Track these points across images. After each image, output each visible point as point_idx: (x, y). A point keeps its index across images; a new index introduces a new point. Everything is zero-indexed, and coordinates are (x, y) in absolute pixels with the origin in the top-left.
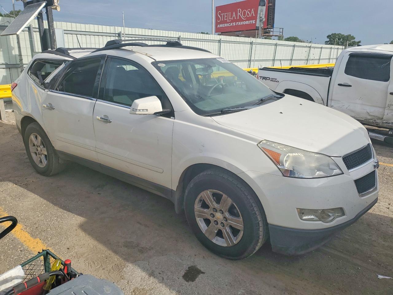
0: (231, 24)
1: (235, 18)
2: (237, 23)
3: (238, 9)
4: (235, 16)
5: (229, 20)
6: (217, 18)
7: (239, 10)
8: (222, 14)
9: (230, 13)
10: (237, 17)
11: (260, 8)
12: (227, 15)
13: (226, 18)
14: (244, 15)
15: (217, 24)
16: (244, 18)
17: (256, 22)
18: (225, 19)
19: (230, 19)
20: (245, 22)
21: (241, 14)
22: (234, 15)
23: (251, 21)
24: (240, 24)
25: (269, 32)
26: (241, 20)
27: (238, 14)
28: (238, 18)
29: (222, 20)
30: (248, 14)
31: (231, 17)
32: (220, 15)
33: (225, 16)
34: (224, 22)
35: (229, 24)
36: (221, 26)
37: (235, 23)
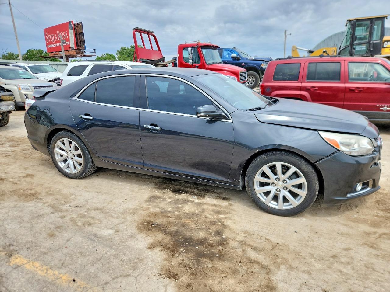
0: (56, 46)
1: (57, 40)
3: (58, 32)
4: (56, 38)
5: (54, 41)
6: (46, 39)
8: (49, 36)
9: (53, 35)
10: (58, 38)
11: (70, 30)
12: (51, 37)
13: (52, 39)
15: (47, 44)
17: (69, 43)
18: (51, 41)
23: (67, 42)
25: (83, 52)
27: (58, 36)
28: (59, 40)
30: (64, 36)
31: (54, 39)
32: (47, 36)
33: (51, 38)
34: (51, 43)
35: (54, 44)
36: (50, 46)
37: (57, 44)
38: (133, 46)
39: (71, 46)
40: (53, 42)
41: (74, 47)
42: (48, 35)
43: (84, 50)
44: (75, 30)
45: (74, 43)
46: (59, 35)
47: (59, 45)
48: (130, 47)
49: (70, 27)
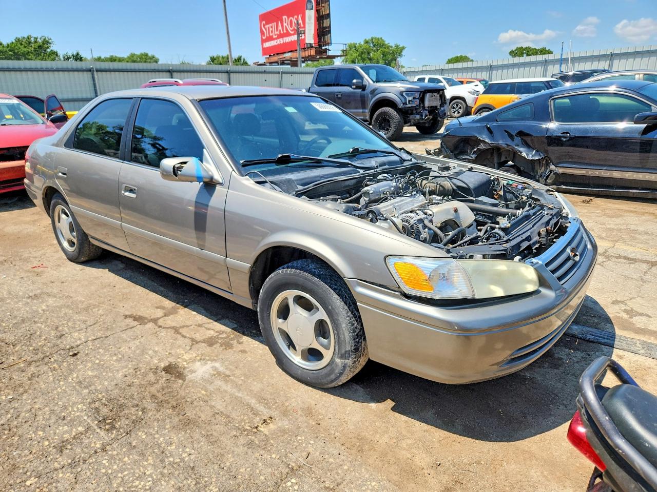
0: (278, 43)
1: (282, 32)
2: (285, 39)
3: (284, 17)
5: (275, 35)
6: (262, 33)
7: (285, 19)
8: (267, 26)
9: (275, 23)
10: (283, 31)
11: (307, 12)
12: (272, 27)
13: (272, 32)
14: (291, 26)
15: (263, 41)
16: (292, 31)
17: (305, 36)
18: (271, 34)
19: (276, 33)
20: (292, 36)
21: (288, 24)
22: (280, 28)
24: (287, 41)
26: (288, 34)
27: (285, 25)
28: (285, 31)
29: (268, 35)
30: (295, 25)
31: (277, 30)
32: (264, 27)
33: (271, 29)
34: (270, 39)
35: (276, 41)
36: (267, 45)
37: (282, 39)
38: (367, 39)
39: (307, 41)
40: (274, 37)
41: (312, 42)
42: (267, 23)
43: (329, 47)
44: (318, 11)
45: (314, 35)
46: (285, 22)
47: (284, 41)
48: (362, 43)
49: (309, 6)
